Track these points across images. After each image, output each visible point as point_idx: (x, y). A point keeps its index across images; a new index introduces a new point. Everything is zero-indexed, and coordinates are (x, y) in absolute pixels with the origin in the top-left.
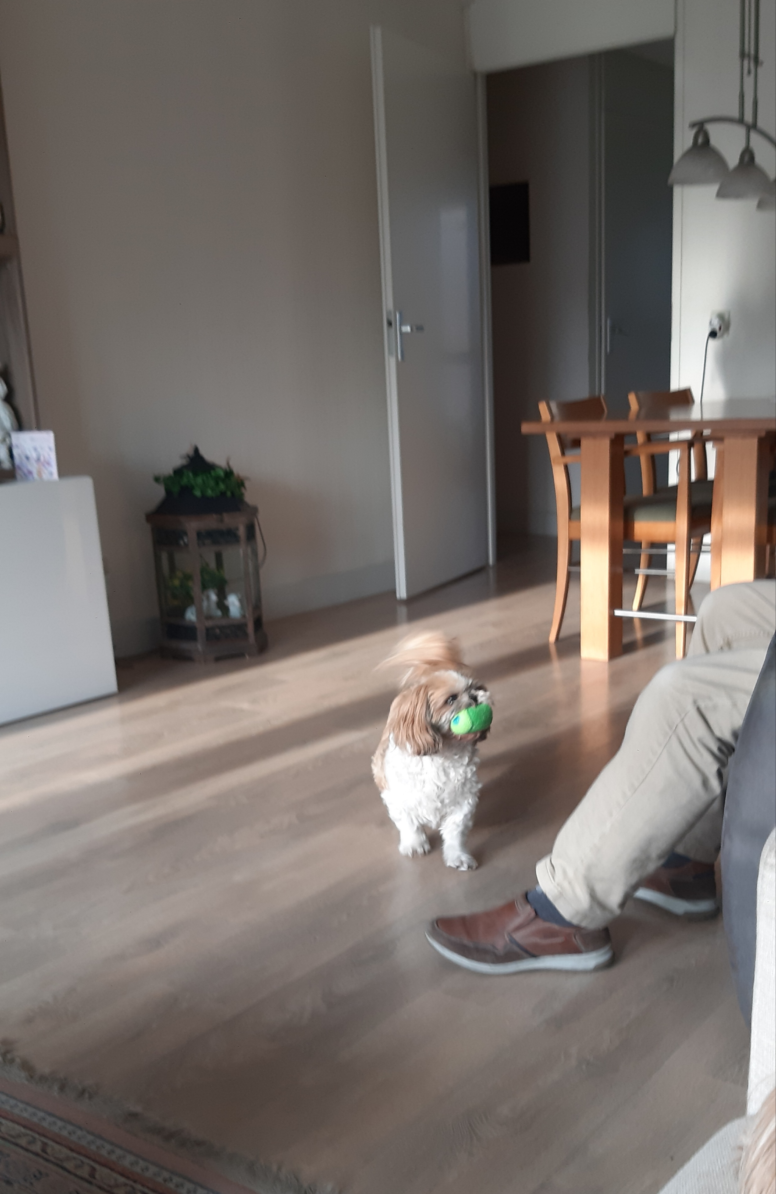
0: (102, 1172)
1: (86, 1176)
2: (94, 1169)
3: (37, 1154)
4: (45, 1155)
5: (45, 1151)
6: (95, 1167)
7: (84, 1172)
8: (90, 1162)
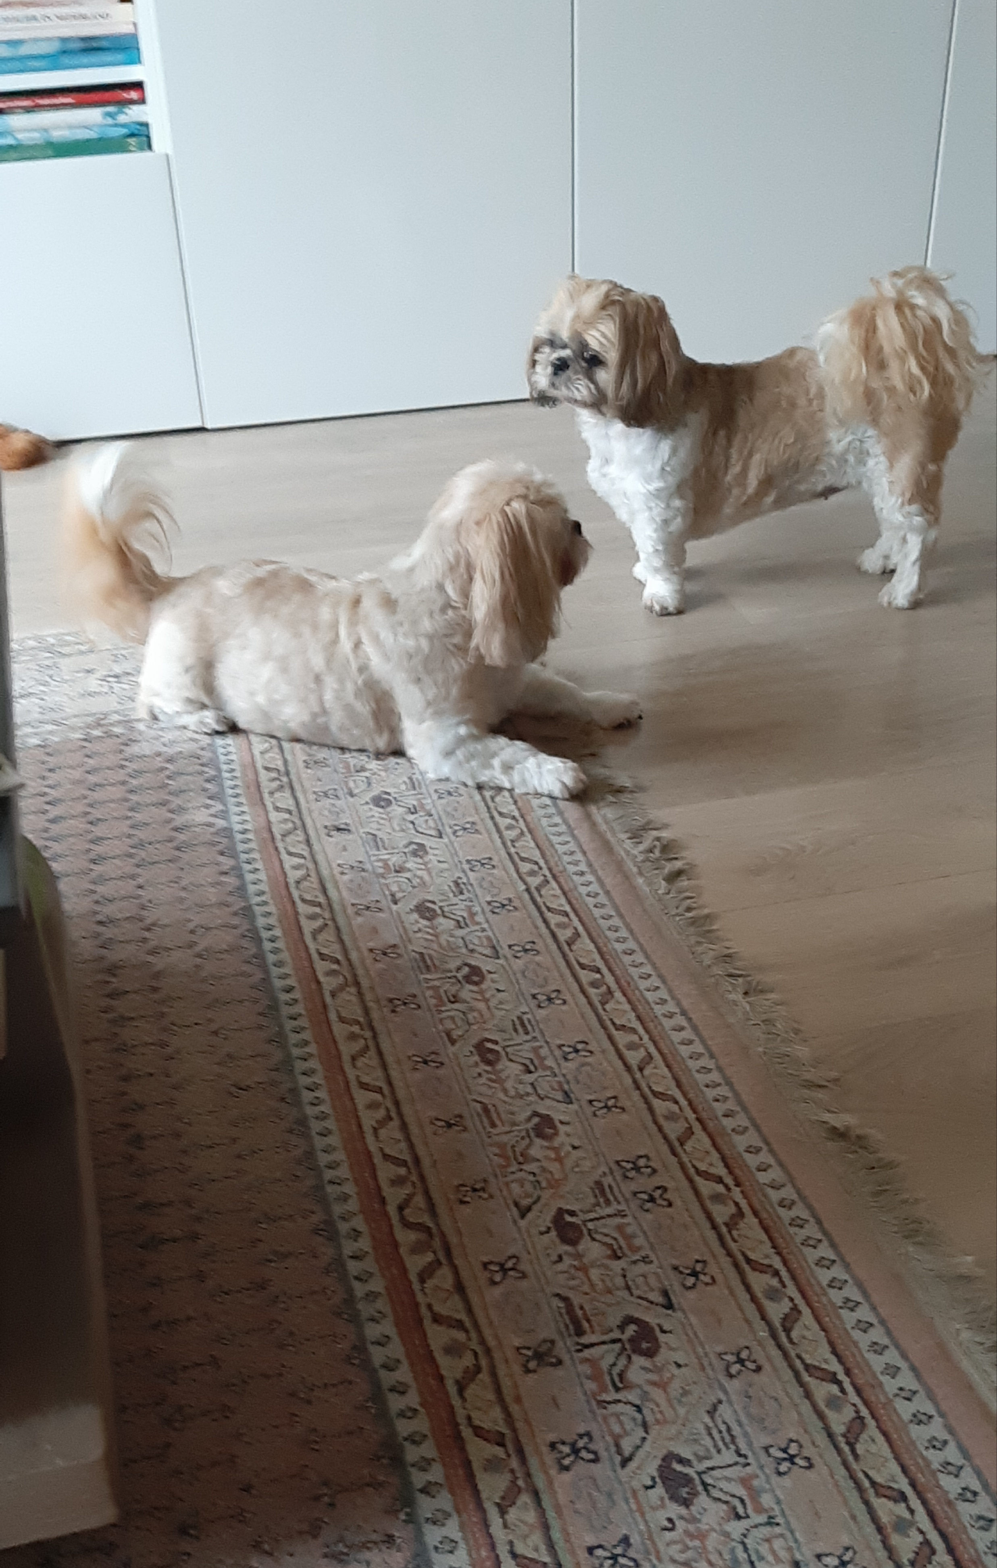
0: (701, 1140)
1: (673, 1137)
2: (690, 1132)
3: (628, 1068)
4: (638, 1075)
5: (641, 1069)
6: (694, 1130)
7: (673, 1130)
8: (692, 1116)
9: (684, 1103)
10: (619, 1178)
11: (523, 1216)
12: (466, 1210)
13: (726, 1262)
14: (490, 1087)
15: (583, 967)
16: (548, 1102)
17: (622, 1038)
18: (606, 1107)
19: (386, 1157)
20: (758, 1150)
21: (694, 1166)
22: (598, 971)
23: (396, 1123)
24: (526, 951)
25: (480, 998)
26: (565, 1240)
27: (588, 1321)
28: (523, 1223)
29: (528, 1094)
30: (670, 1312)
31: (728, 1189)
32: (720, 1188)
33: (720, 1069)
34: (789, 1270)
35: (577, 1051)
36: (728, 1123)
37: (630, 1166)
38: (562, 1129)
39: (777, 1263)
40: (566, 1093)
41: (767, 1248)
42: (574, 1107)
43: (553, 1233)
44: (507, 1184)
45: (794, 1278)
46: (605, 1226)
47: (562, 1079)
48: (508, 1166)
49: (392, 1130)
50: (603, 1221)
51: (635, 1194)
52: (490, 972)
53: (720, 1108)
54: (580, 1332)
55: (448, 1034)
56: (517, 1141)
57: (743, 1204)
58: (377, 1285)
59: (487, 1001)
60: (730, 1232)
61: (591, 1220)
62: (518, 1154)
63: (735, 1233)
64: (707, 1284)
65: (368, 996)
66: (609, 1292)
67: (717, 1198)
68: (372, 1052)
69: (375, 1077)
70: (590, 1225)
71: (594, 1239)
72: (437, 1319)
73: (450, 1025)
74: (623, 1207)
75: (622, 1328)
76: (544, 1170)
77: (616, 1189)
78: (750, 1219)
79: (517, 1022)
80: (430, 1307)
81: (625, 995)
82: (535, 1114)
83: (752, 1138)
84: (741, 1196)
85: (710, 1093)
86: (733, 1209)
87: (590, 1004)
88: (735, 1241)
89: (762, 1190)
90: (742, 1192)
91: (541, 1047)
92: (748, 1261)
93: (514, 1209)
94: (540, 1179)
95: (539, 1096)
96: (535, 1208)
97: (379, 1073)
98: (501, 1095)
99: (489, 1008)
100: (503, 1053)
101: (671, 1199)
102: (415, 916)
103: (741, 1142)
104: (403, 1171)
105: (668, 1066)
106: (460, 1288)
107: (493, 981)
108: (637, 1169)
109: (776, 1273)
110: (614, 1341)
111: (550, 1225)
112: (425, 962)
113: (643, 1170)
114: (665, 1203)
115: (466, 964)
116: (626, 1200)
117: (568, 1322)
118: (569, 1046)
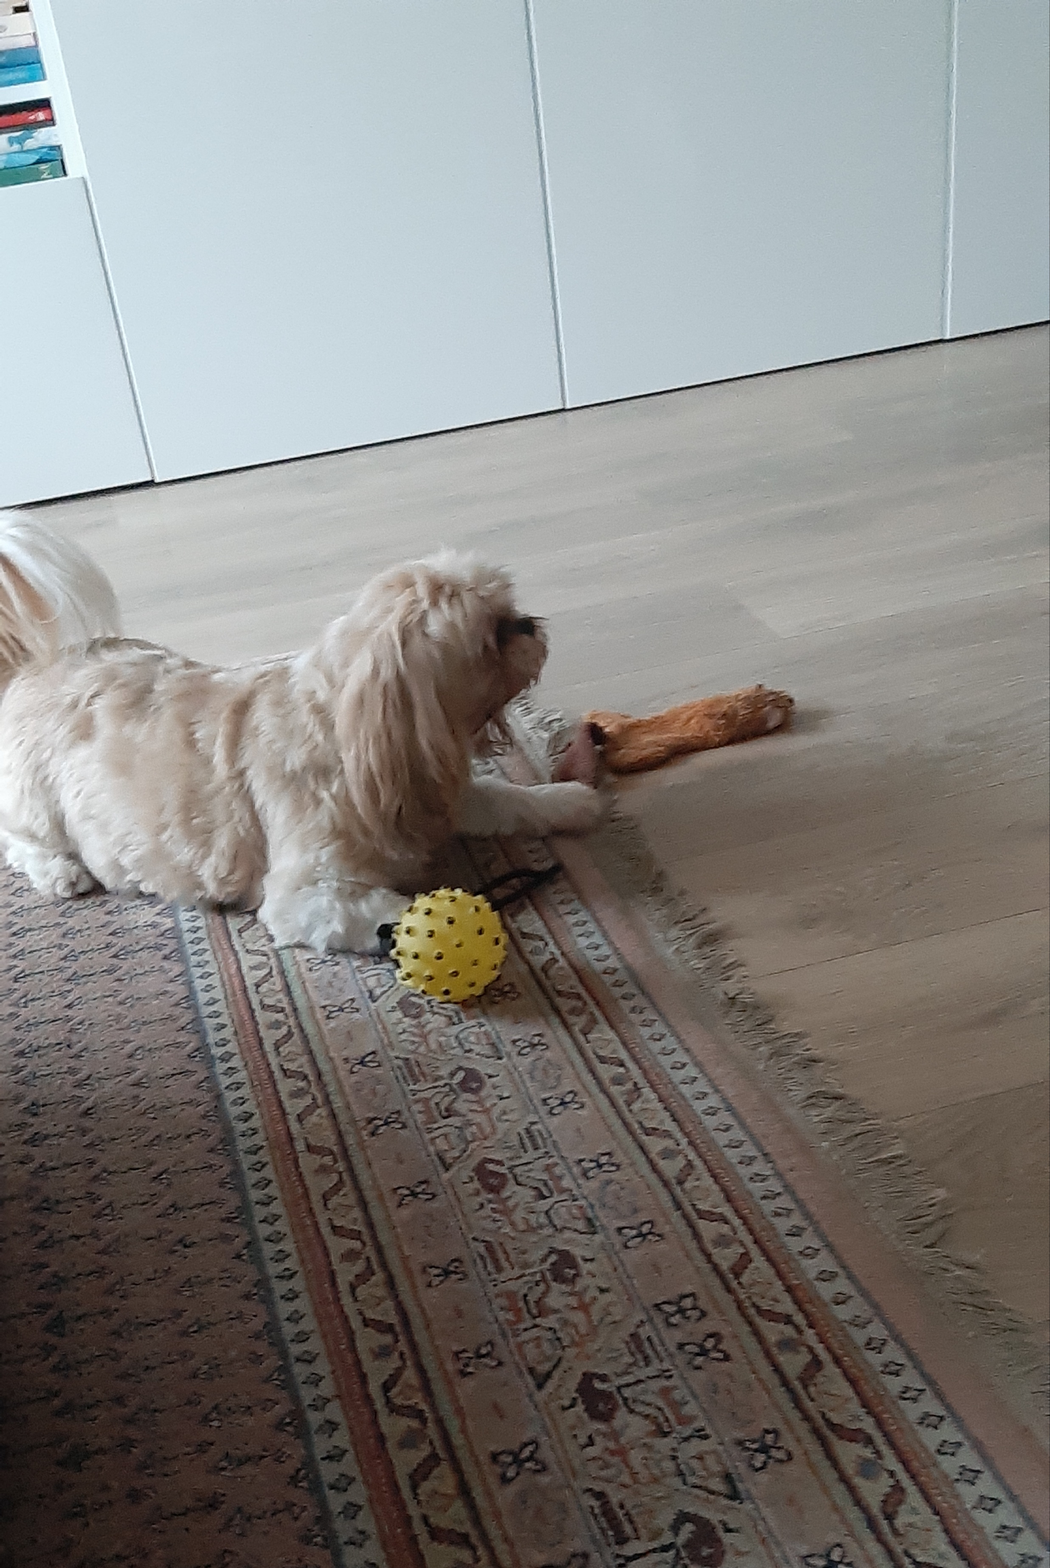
0: (760, 1268)
1: (725, 1266)
2: (745, 1259)
3: (665, 1182)
4: (678, 1190)
5: (681, 1183)
6: (752, 1256)
7: (726, 1257)
8: (748, 1239)
9: (737, 1222)
10: (661, 1326)
11: (540, 1386)
12: (470, 1384)
13: (803, 1429)
14: (495, 1221)
15: (602, 1060)
16: (567, 1234)
17: (655, 1145)
18: (640, 1235)
19: (366, 1323)
20: (833, 1276)
21: (754, 1305)
22: (622, 1065)
23: (379, 1277)
24: (533, 1046)
25: (479, 1109)
26: (595, 1415)
27: (631, 1522)
28: (540, 1396)
29: (541, 1227)
30: (736, 1504)
31: (800, 1331)
32: (789, 1331)
33: (779, 1175)
34: (886, 1434)
35: (600, 1166)
36: (795, 1245)
37: (674, 1308)
38: (585, 1267)
39: (868, 1425)
40: (589, 1221)
41: (855, 1407)
42: (598, 1238)
43: (580, 1408)
44: (520, 1346)
45: (892, 1444)
46: (644, 1392)
47: (582, 1202)
48: (519, 1320)
49: (375, 1287)
50: (642, 1386)
51: (681, 1346)
52: (490, 1077)
53: (783, 1225)
54: (622, 1540)
55: (441, 1159)
56: (530, 1288)
57: (820, 1349)
58: (358, 1493)
59: (486, 1111)
60: (805, 1387)
61: (628, 1385)
62: (532, 1305)
63: (812, 1389)
64: (781, 1461)
65: (342, 1118)
66: (656, 1480)
67: (786, 1345)
68: (348, 1188)
69: (353, 1219)
70: (627, 1392)
71: (632, 1411)
72: (436, 1534)
73: (441, 1144)
74: (666, 1365)
75: (675, 1528)
76: (565, 1323)
77: (655, 1340)
78: (831, 1369)
79: (525, 1136)
80: (425, 1519)
81: (655, 1091)
82: (552, 1251)
83: (824, 1262)
84: (815, 1338)
85: (769, 1207)
86: (806, 1358)
87: (613, 1104)
88: (812, 1400)
89: (842, 1329)
90: (817, 1334)
91: (556, 1164)
92: (832, 1426)
93: (529, 1379)
94: (560, 1335)
95: (555, 1226)
96: (556, 1375)
97: (357, 1213)
98: (507, 1230)
99: (490, 1120)
100: (510, 1176)
101: (728, 1352)
102: (399, 1014)
103: (811, 1267)
104: (388, 1339)
105: (715, 1176)
106: (464, 1490)
107: (495, 1087)
108: (681, 1311)
109: (869, 1441)
110: (665, 1549)
111: (575, 1395)
112: (411, 1071)
113: (689, 1313)
114: (720, 1355)
115: (460, 1068)
116: (671, 1355)
117: (605, 1525)
118: (591, 1161)
